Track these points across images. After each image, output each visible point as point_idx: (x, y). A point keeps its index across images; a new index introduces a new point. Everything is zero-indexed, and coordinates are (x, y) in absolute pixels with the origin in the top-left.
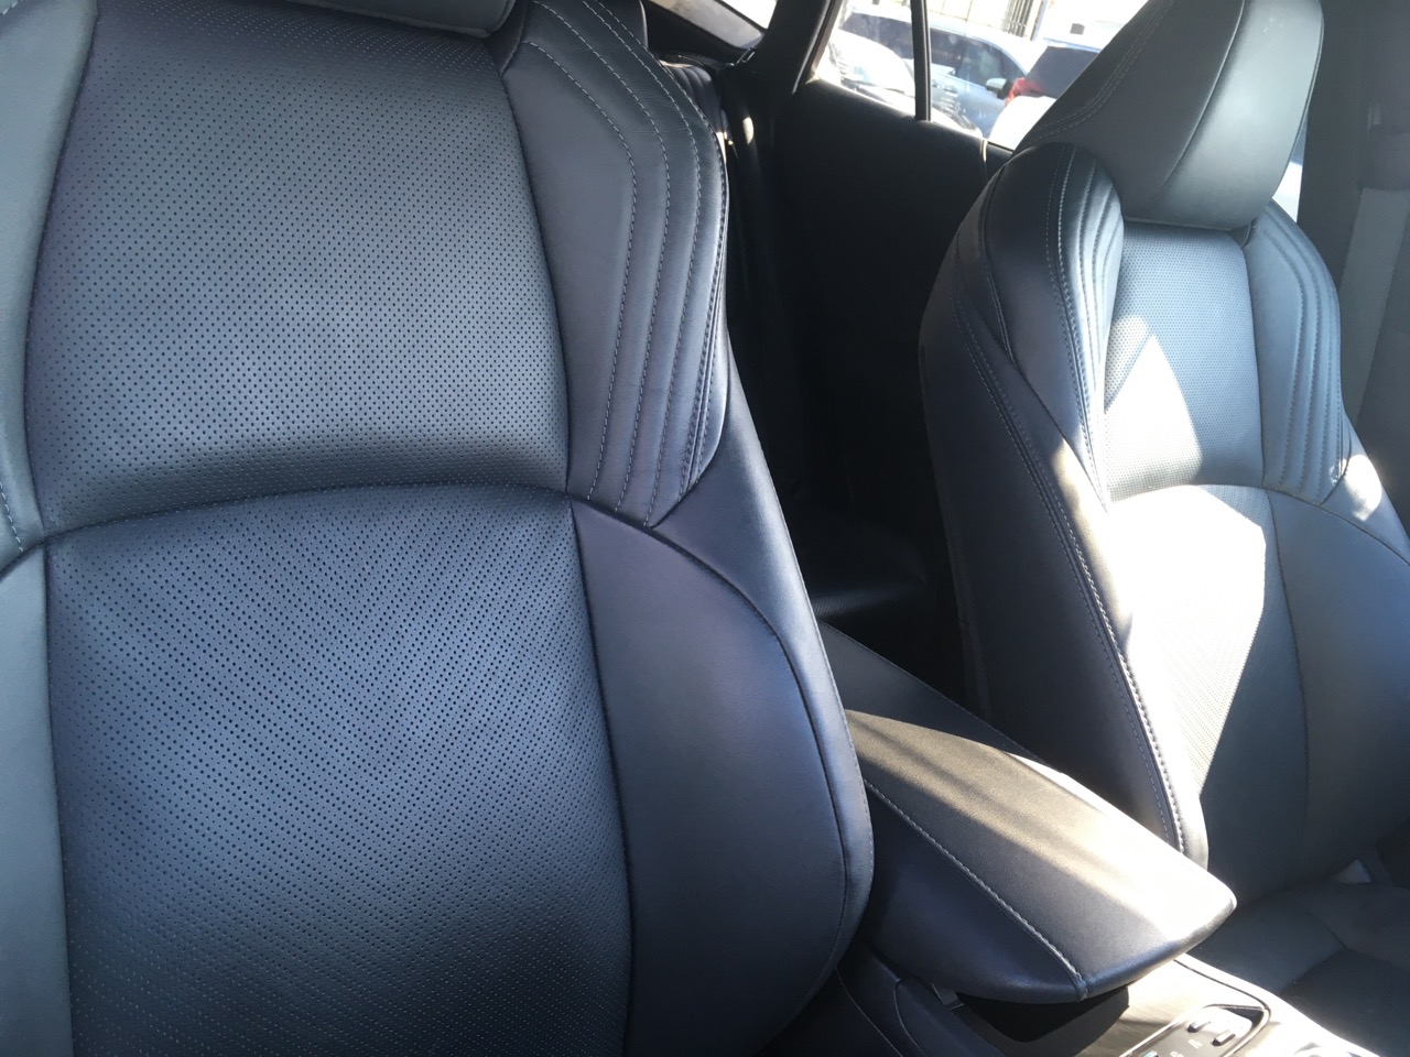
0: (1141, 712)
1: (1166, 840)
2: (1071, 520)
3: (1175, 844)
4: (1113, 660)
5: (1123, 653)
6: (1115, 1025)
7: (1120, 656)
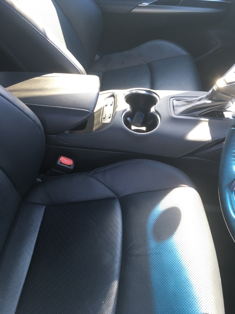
0: (58, 49)
1: (78, 74)
2: (15, 10)
3: (80, 73)
4: (47, 41)
5: (47, 38)
6: (95, 114)
7: (47, 39)
